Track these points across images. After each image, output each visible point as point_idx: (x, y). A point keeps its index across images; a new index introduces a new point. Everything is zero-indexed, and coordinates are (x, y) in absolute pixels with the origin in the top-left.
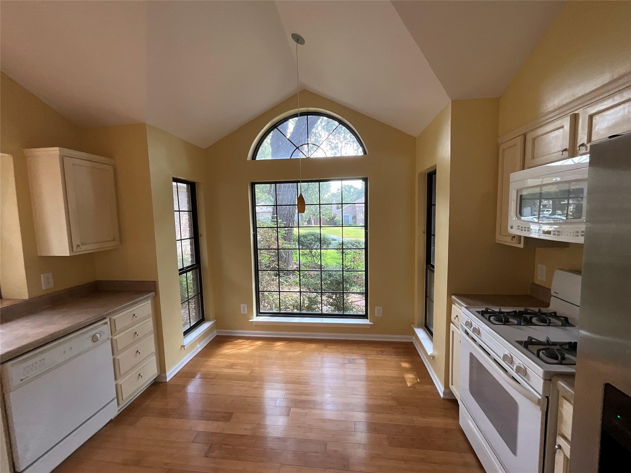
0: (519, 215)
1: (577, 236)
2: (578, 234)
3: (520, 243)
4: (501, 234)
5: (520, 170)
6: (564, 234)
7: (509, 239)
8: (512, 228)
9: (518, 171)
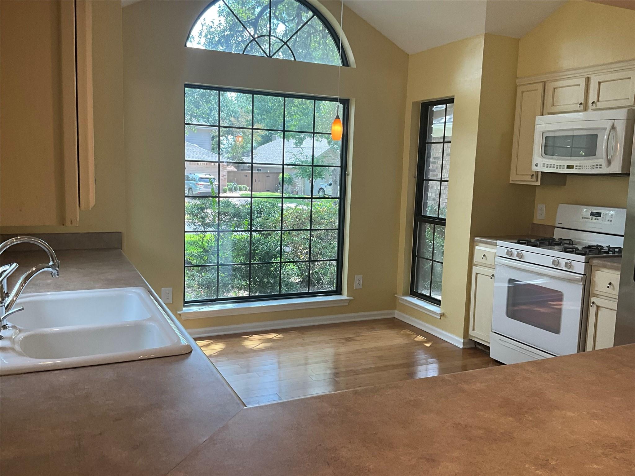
0: (543, 154)
1: (593, 168)
2: (593, 167)
3: (537, 181)
4: (516, 174)
5: (540, 115)
6: (583, 167)
7: (529, 178)
8: (537, 165)
9: (539, 116)
